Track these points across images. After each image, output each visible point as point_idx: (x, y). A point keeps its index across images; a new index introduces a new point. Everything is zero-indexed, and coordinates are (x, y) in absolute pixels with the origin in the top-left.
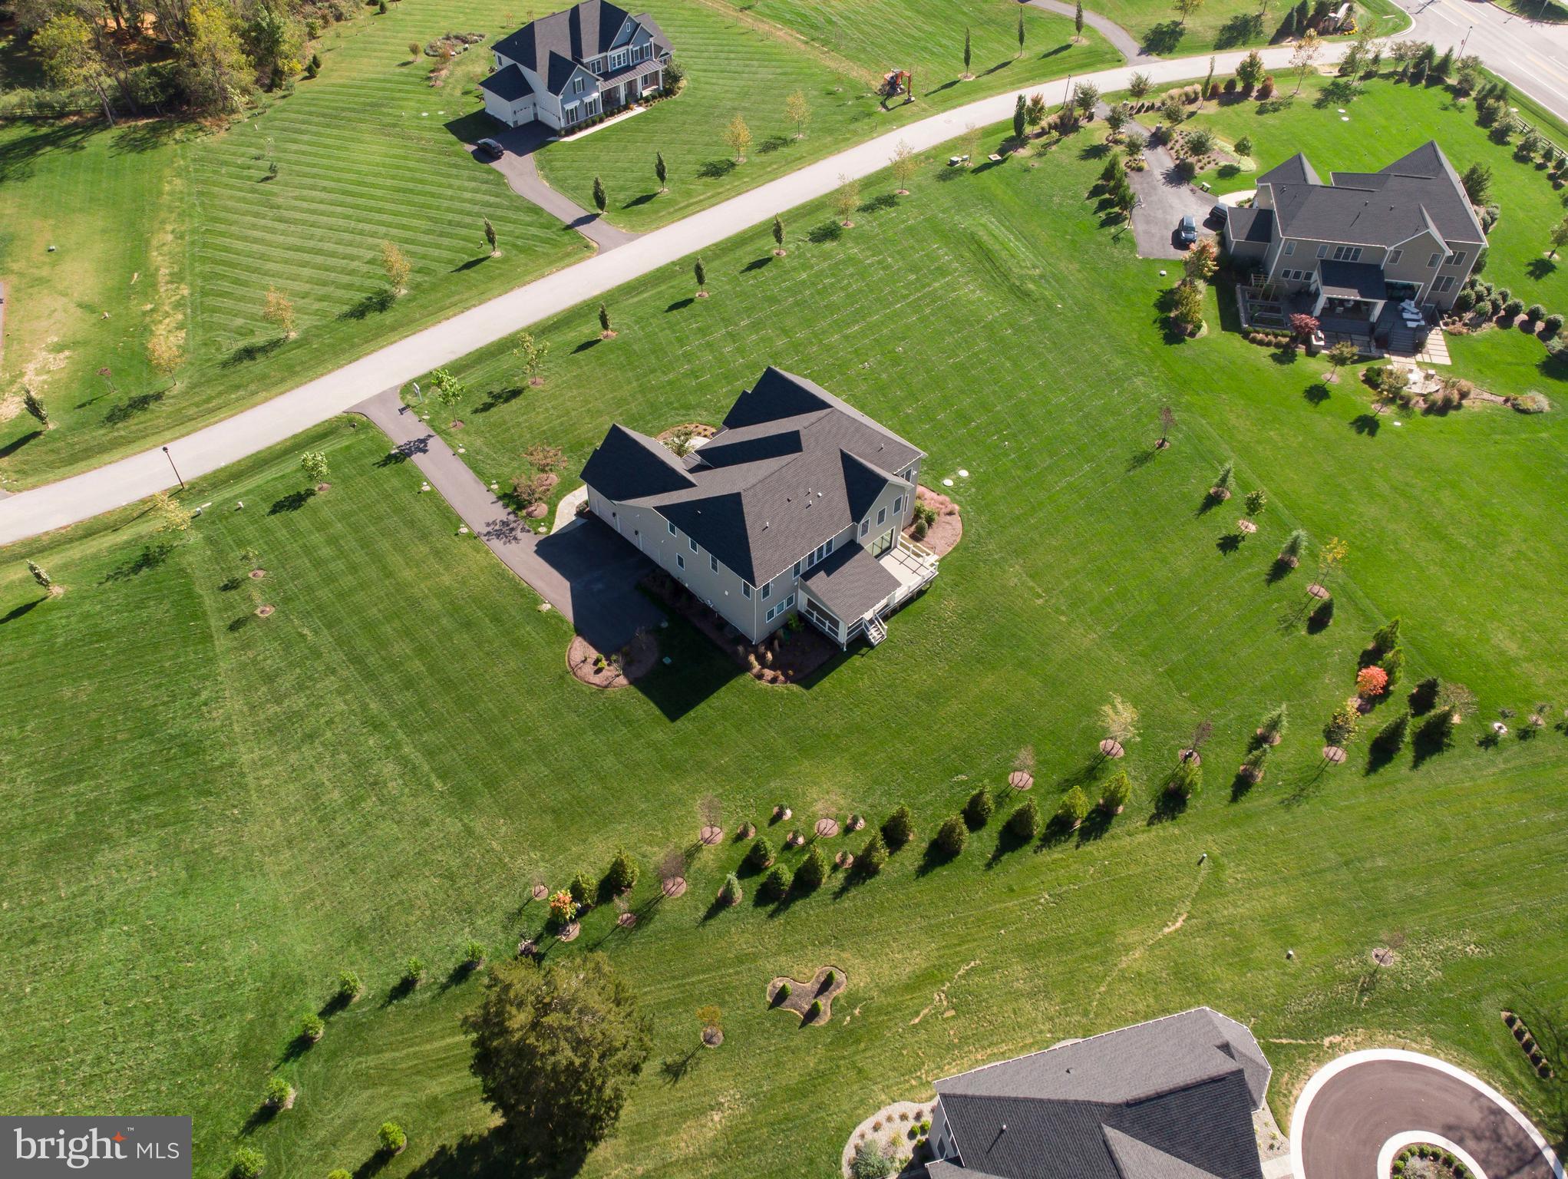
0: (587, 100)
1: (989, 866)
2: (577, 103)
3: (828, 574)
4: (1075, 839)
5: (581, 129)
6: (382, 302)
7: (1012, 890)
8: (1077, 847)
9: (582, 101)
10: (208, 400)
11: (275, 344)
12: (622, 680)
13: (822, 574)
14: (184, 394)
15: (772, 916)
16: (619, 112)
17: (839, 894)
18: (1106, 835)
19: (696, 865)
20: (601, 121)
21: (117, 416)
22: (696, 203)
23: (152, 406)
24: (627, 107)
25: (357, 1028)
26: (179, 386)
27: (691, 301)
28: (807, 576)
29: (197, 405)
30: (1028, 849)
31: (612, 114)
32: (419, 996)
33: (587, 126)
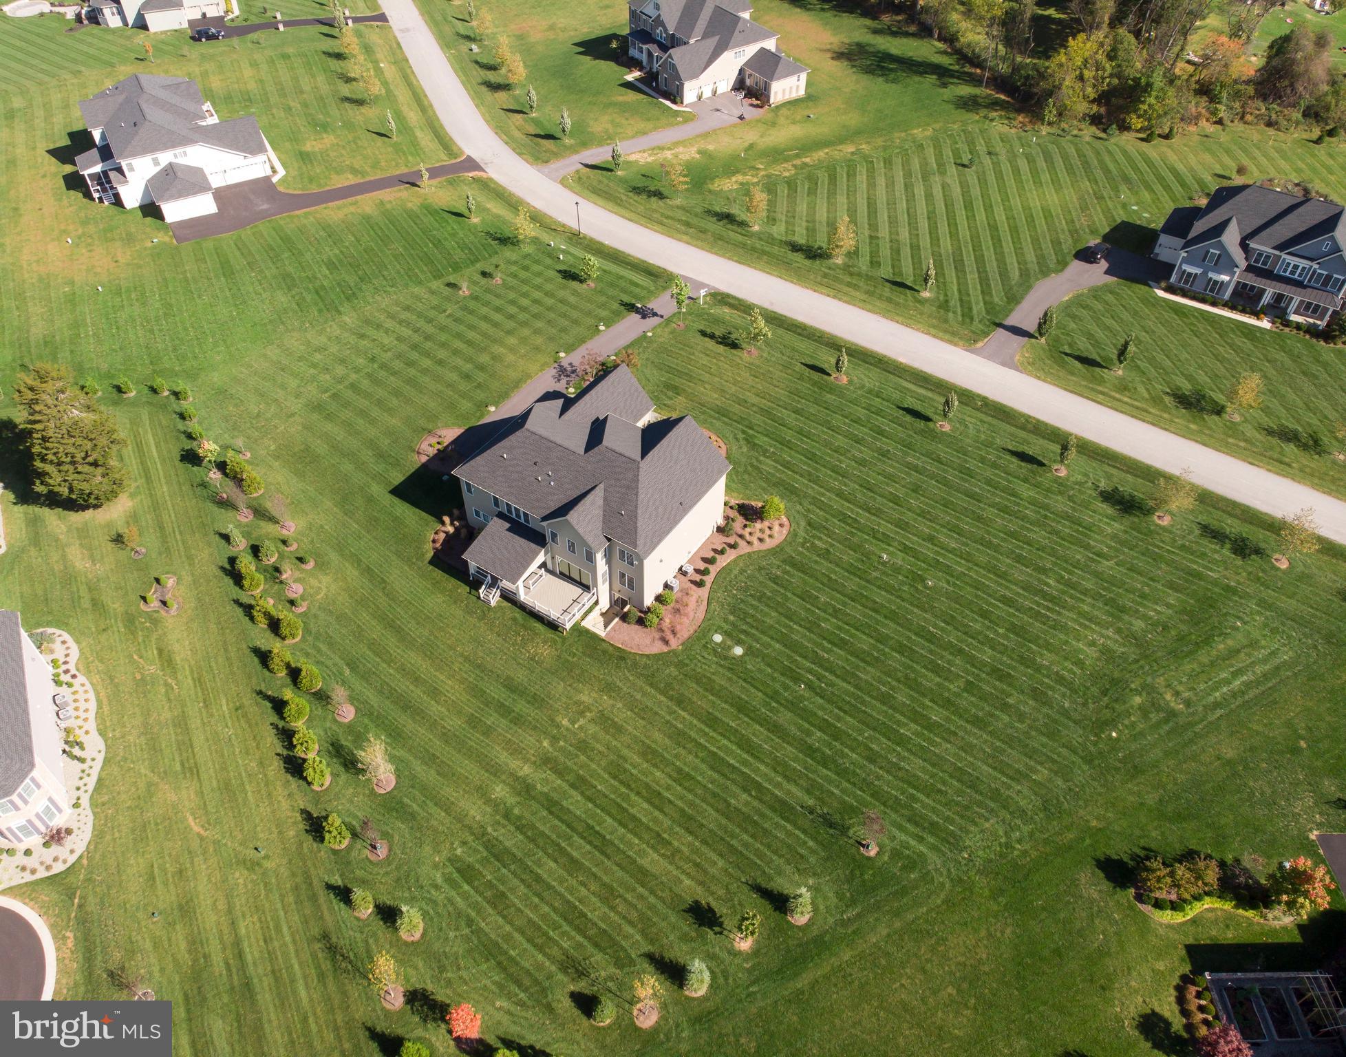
0: (1213, 276)
1: (260, 693)
2: (1198, 271)
3: (508, 530)
4: (285, 752)
5: (1184, 295)
6: (813, 254)
7: (237, 710)
8: (278, 754)
9: (1205, 273)
10: (667, 217)
11: (742, 224)
12: (424, 459)
13: (508, 525)
14: (672, 207)
15: (222, 568)
16: (1243, 311)
17: (237, 602)
18: (289, 777)
19: (263, 524)
20: (1214, 304)
21: (637, 190)
22: (1114, 398)
23: (653, 199)
24: (1256, 314)
25: (164, 407)
26: (678, 201)
27: (927, 419)
28: (501, 516)
29: (662, 215)
30: (274, 718)
31: (1233, 308)
32: (181, 425)
33: (1193, 298)
